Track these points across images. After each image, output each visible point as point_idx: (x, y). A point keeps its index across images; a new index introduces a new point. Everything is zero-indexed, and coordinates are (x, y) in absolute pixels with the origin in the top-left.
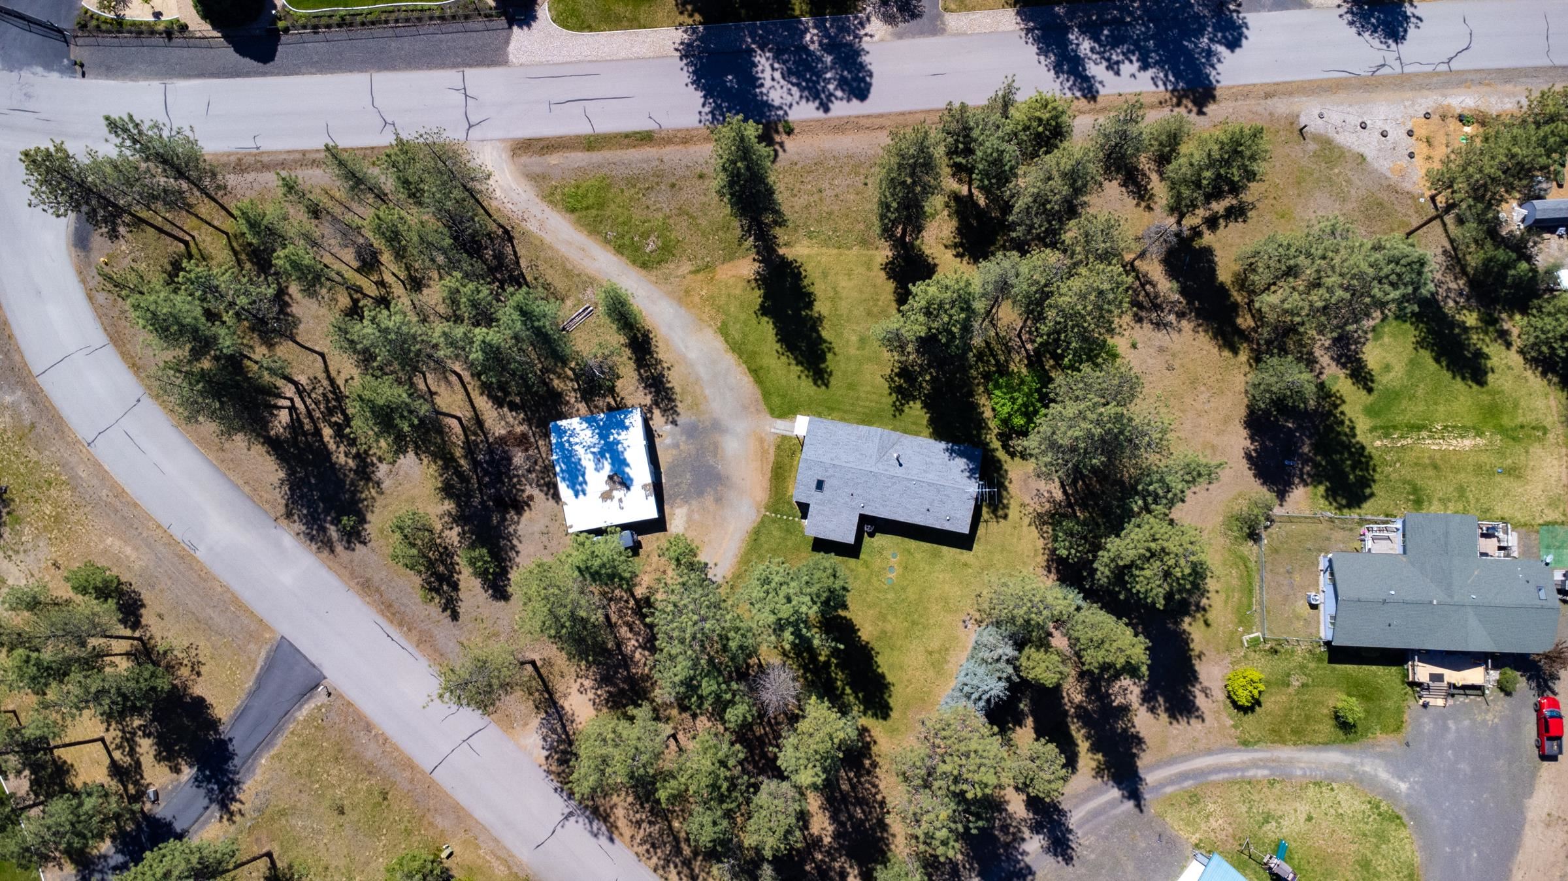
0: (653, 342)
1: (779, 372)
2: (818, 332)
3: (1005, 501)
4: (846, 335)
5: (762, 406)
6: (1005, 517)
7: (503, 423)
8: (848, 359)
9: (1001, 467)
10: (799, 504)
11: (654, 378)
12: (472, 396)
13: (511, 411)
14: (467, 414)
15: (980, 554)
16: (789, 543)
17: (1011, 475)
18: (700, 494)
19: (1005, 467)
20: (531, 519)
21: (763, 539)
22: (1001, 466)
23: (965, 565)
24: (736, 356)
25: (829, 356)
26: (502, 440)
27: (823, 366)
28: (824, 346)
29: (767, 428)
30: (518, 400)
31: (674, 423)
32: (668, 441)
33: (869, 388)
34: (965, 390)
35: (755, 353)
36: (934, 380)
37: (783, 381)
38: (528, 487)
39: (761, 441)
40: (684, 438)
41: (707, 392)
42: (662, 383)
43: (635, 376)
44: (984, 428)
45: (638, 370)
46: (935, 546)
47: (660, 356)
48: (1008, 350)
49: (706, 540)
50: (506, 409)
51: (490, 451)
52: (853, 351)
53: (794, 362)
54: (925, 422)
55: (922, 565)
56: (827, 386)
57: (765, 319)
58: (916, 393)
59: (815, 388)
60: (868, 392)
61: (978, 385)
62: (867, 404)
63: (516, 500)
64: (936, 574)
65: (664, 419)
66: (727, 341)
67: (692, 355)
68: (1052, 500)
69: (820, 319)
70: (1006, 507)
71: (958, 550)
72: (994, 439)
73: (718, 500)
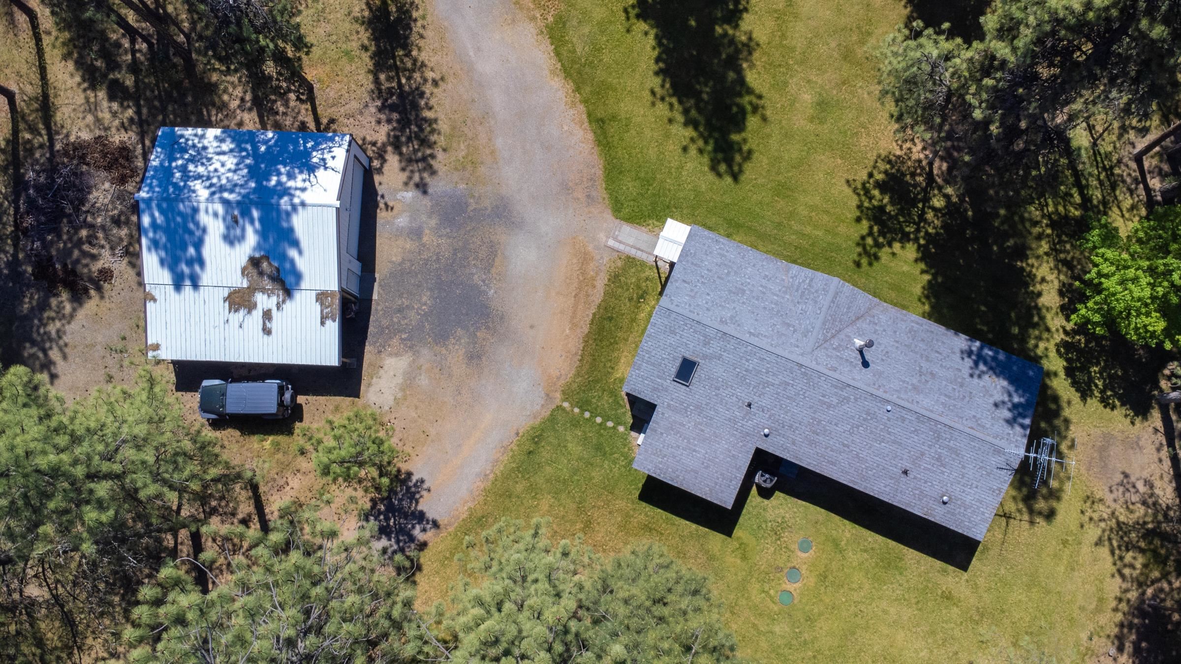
0: (417, 28)
1: (648, 133)
2: (739, 71)
3: (1054, 484)
4: (792, 88)
5: (600, 192)
6: (1050, 515)
7: (90, 118)
8: (788, 135)
9: (1057, 413)
10: (633, 400)
11: (402, 95)
12: (47, 56)
13: (111, 98)
14: (29, 89)
15: (981, 581)
16: (597, 475)
17: (1075, 432)
18: (442, 337)
19: (1066, 412)
20: (96, 317)
21: (545, 454)
22: (1059, 408)
23: (948, 597)
24: (570, 86)
25: (753, 121)
26: (79, 151)
27: (735, 137)
28: (746, 100)
29: (602, 236)
30: (129, 81)
31: (422, 187)
32: (402, 221)
33: (817, 200)
34: (1011, 243)
35: (610, 87)
36: (951, 210)
37: (652, 153)
38: (106, 253)
39: (585, 258)
40: (433, 222)
41: (499, 142)
42: (416, 107)
43: (368, 82)
44: (1035, 326)
45: (375, 73)
46: (892, 543)
47: (423, 57)
48: (1112, 183)
49: (432, 431)
50: (102, 94)
51: (52, 168)
52: (800, 122)
53: (680, 118)
54: (917, 290)
55: (858, 577)
56: (735, 177)
57: (642, 26)
58: (910, 229)
59: (711, 177)
60: (813, 208)
61: (1040, 237)
62: (808, 230)
63: (74, 272)
64: (884, 604)
65: (404, 176)
66: (558, 54)
67: (487, 67)
68: (1150, 502)
69: (750, 47)
70: (1054, 495)
71: (938, 564)
72: (1053, 354)
73: (474, 357)
